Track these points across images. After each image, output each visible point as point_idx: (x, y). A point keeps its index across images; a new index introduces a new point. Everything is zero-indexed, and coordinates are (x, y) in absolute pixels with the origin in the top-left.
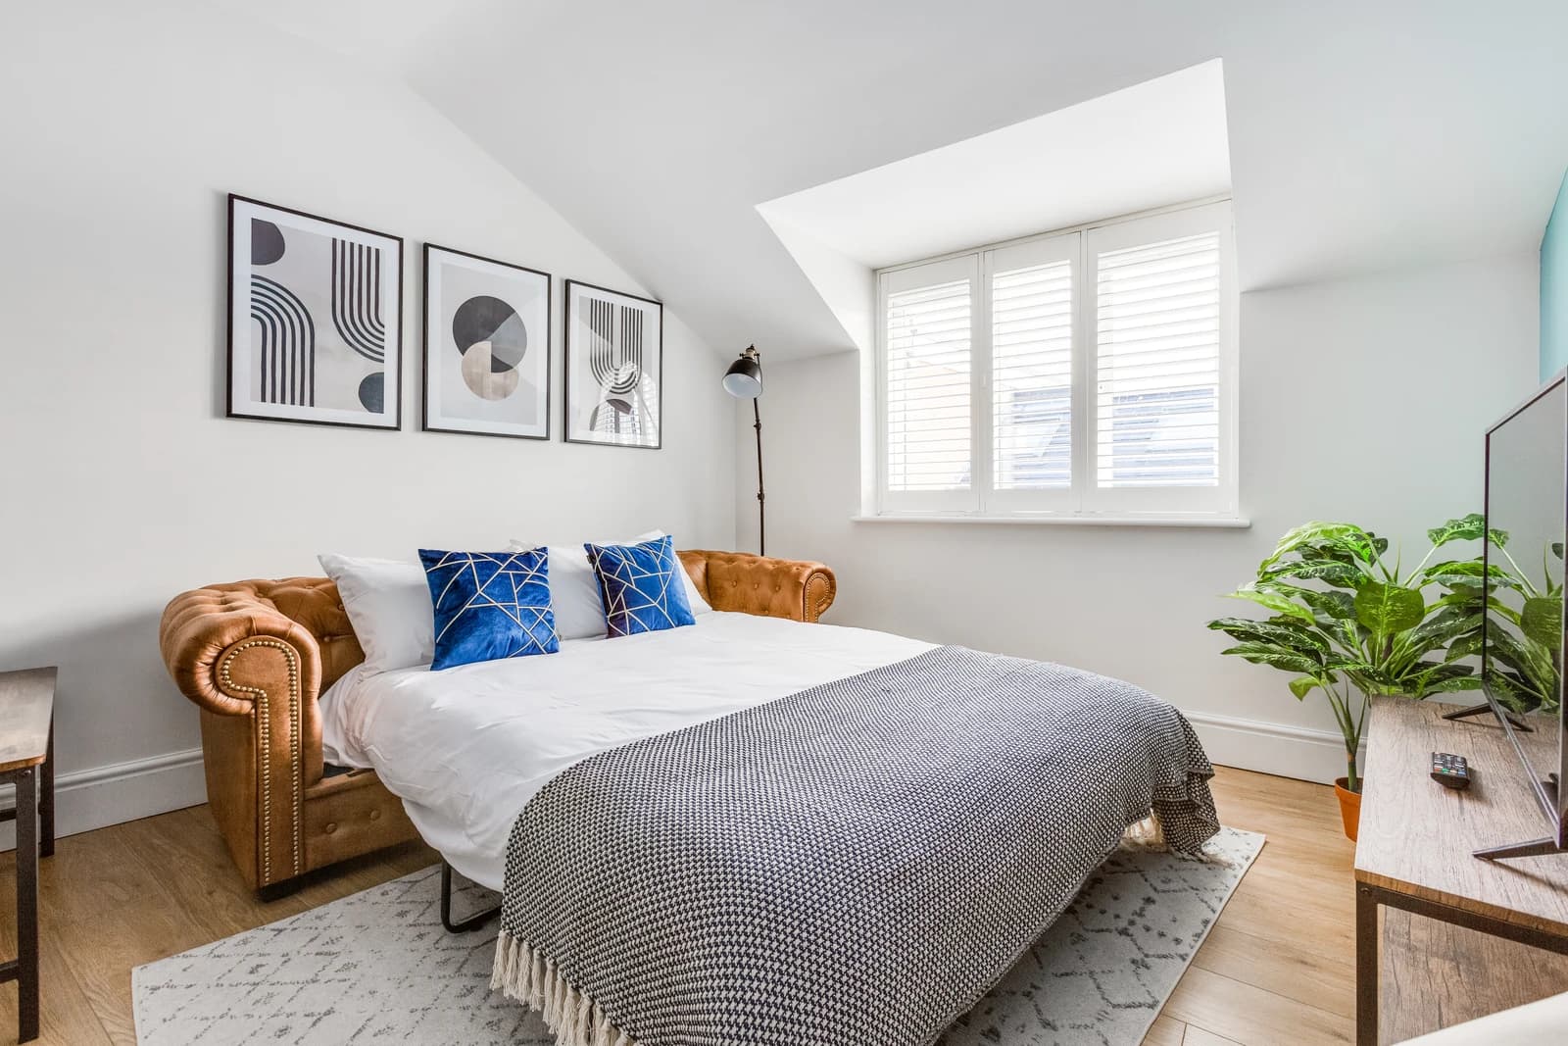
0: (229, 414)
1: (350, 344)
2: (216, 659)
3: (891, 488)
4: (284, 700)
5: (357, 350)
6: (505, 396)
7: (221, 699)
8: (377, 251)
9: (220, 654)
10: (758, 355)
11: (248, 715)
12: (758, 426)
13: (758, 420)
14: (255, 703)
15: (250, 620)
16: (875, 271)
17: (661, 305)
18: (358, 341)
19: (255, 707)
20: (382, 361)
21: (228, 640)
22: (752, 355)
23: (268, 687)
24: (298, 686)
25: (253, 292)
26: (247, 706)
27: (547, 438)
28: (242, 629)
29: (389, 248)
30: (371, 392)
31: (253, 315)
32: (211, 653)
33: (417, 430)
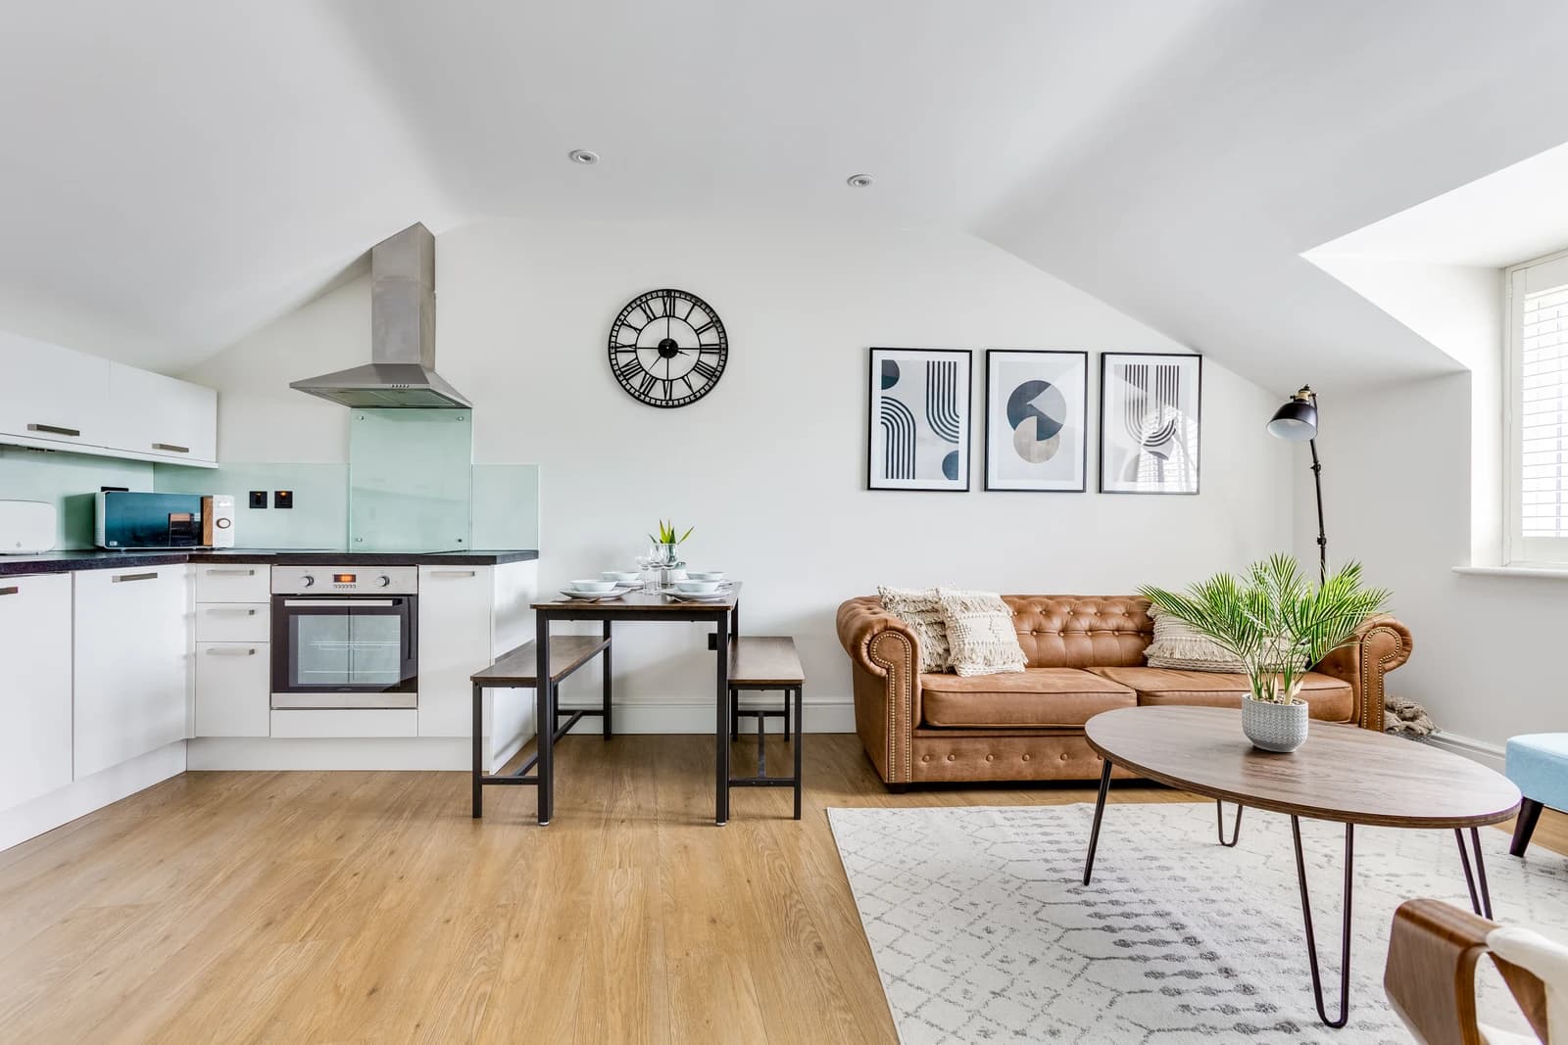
0: (869, 488)
1: (937, 433)
2: (870, 641)
3: (1525, 534)
4: (902, 672)
5: (942, 436)
6: (1048, 459)
7: (872, 665)
8: (955, 363)
9: (872, 639)
10: (1314, 395)
11: (884, 678)
12: (1316, 468)
13: (1316, 461)
14: (888, 670)
15: (886, 621)
16: (1503, 270)
17: (1200, 356)
18: (942, 430)
19: (888, 673)
20: (957, 442)
21: (876, 632)
22: (1306, 396)
23: (895, 663)
24: (909, 665)
25: (883, 408)
26: (884, 672)
27: (1083, 491)
28: (882, 625)
29: (962, 360)
30: (949, 466)
31: (882, 423)
32: (868, 637)
33: (980, 491)
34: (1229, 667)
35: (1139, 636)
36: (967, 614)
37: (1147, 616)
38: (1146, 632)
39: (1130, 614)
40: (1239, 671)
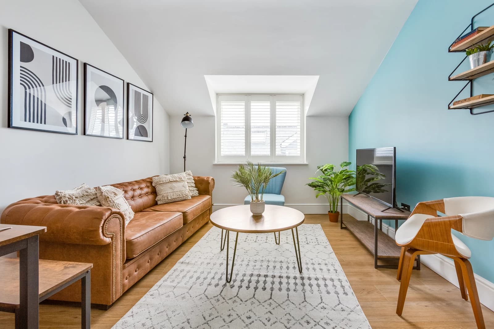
0: (10, 126)
2: (103, 224)
3: (221, 155)
4: (118, 235)
5: (62, 102)
7: (104, 239)
8: (69, 63)
9: (104, 222)
11: (111, 243)
12: (185, 136)
13: (186, 134)
14: (112, 238)
16: (217, 94)
17: (153, 94)
19: (112, 240)
20: (71, 107)
22: (188, 115)
23: (115, 232)
25: (21, 74)
26: (110, 240)
27: (123, 138)
29: (73, 63)
31: (21, 84)
32: (102, 222)
33: (82, 134)
34: (184, 199)
35: (152, 194)
36: (117, 197)
37: (153, 186)
38: (154, 192)
39: (148, 187)
40: (187, 199)
